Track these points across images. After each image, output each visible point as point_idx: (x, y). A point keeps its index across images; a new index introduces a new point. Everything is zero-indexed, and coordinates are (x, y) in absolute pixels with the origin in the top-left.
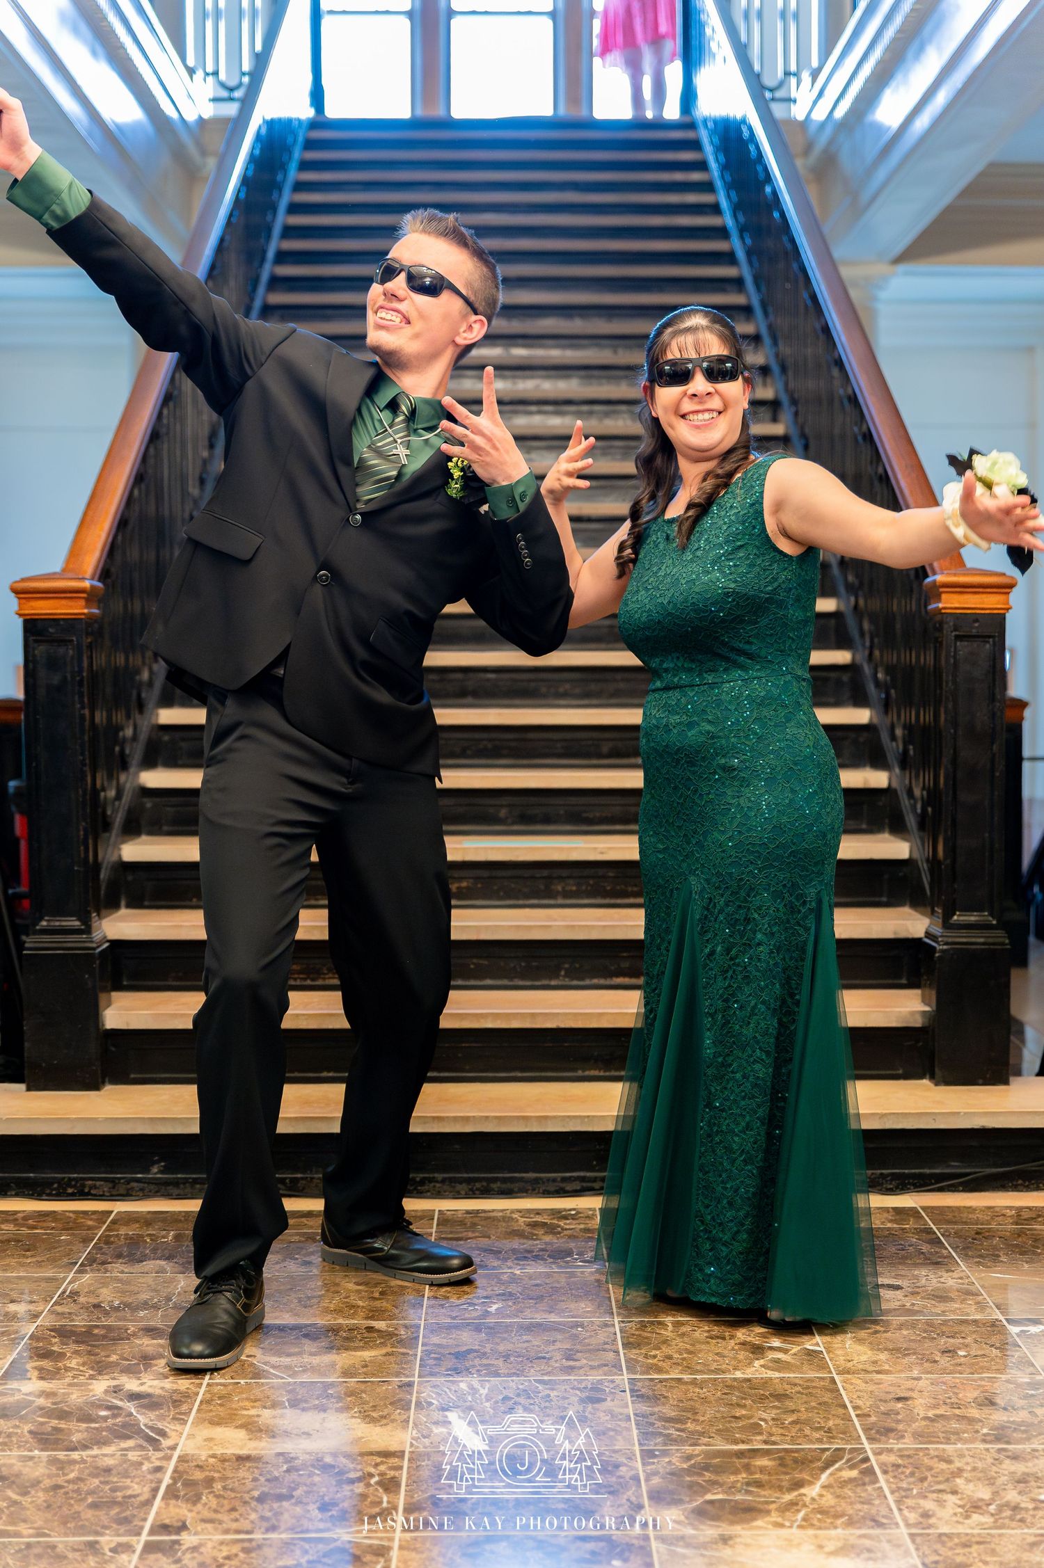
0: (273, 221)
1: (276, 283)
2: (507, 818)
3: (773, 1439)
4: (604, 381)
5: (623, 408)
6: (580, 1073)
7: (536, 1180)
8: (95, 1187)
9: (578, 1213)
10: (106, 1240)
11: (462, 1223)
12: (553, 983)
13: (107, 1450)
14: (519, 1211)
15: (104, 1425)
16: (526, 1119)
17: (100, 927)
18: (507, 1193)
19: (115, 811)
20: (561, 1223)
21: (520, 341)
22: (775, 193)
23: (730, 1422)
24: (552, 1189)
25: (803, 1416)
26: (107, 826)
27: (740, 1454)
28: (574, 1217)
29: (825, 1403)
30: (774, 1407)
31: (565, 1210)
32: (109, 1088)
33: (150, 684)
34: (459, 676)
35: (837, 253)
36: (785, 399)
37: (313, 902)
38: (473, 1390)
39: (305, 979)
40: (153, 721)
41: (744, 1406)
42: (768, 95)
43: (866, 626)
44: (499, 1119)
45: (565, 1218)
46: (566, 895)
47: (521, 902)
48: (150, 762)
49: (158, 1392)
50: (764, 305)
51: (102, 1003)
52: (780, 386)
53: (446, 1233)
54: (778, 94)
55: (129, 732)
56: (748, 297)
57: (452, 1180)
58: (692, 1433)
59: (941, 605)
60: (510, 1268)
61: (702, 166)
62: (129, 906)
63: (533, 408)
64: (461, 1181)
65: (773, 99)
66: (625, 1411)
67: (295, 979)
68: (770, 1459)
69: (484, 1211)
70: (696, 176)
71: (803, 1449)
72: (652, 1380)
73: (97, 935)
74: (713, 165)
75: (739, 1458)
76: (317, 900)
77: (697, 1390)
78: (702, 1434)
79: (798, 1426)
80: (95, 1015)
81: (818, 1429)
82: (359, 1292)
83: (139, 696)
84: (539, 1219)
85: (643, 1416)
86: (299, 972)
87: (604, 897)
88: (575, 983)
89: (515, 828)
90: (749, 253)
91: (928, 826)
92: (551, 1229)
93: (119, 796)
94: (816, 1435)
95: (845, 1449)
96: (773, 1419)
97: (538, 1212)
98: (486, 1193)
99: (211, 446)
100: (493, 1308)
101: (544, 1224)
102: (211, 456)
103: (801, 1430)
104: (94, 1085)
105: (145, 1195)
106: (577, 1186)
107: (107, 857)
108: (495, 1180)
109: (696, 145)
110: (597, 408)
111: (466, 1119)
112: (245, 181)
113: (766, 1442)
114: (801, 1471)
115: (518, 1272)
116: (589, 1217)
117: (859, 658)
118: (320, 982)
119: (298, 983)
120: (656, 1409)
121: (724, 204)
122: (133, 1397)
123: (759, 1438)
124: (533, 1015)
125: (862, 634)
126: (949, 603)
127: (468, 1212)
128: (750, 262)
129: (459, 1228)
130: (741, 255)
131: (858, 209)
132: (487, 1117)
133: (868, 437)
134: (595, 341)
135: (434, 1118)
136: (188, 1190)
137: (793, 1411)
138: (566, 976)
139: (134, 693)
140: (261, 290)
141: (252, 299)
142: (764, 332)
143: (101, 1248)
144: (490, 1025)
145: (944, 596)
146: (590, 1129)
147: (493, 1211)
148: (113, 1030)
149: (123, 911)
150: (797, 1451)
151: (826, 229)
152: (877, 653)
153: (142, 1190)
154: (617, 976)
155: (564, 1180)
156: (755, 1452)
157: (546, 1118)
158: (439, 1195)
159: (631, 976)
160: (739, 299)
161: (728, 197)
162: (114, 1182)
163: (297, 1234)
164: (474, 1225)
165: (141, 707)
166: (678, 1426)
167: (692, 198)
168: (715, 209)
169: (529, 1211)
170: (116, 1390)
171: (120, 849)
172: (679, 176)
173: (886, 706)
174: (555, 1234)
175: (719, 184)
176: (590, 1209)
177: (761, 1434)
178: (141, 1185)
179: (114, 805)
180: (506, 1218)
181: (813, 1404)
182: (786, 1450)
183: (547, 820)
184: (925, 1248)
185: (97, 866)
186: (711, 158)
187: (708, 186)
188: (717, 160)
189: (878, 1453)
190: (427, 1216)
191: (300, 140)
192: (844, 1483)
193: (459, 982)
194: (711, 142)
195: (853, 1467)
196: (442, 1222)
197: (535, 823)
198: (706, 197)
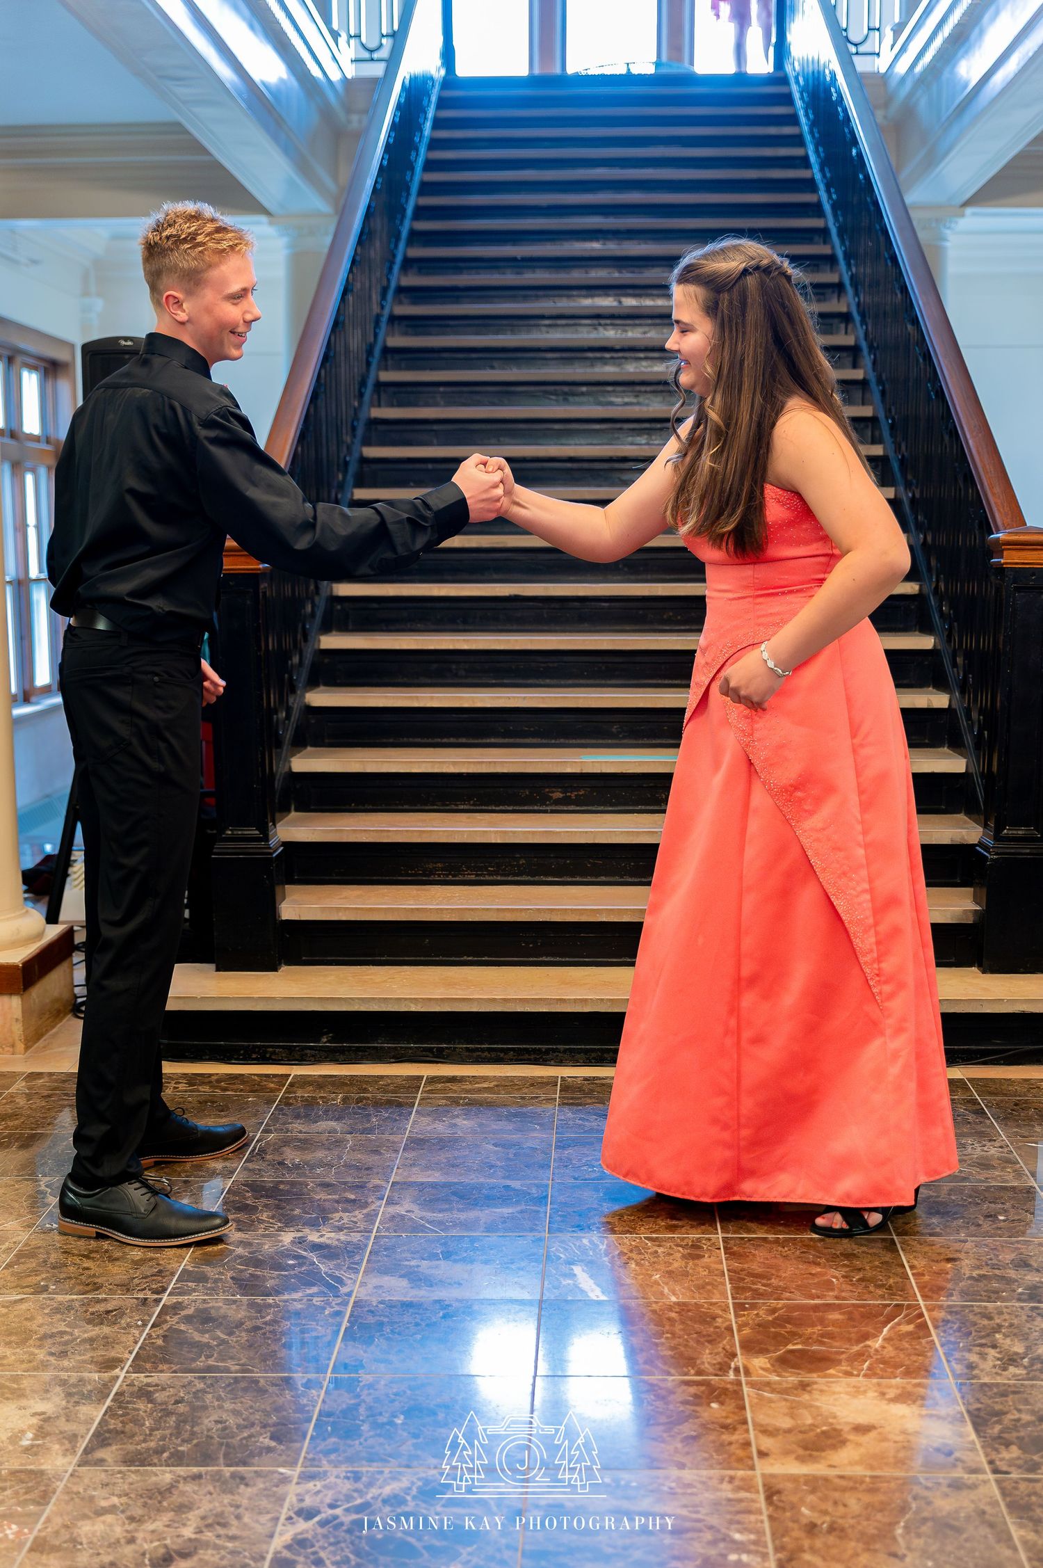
0: (411, 179)
1: (416, 237)
2: (618, 732)
3: (843, 1294)
8: (275, 1053)
10: (286, 1102)
11: (581, 1090)
13: (296, 1295)
15: (292, 1272)
17: (276, 834)
19: (285, 730)
21: (630, 291)
22: (860, 155)
23: (806, 1278)
25: (869, 1274)
26: (279, 744)
27: (816, 1308)
29: (887, 1262)
30: (845, 1266)
32: (284, 969)
33: (313, 615)
34: (576, 604)
35: (909, 199)
36: (864, 345)
37: (454, 807)
38: (594, 1246)
39: (447, 875)
40: (316, 647)
41: (819, 1264)
42: (853, 50)
43: (933, 563)
47: (631, 808)
48: (314, 682)
49: (335, 1243)
50: (848, 256)
51: (278, 898)
52: (861, 333)
53: (568, 1098)
54: (862, 49)
55: (296, 660)
56: (833, 248)
57: (572, 1051)
58: (777, 1288)
59: (1002, 561)
61: (793, 120)
62: (297, 810)
63: (642, 355)
64: (579, 1051)
65: (857, 54)
66: (719, 1267)
67: (439, 875)
68: (841, 1314)
70: (788, 130)
71: (869, 1305)
72: (742, 1239)
73: (273, 842)
74: (803, 120)
75: (815, 1312)
76: (457, 805)
77: (780, 1249)
78: (785, 1289)
79: (864, 1284)
80: (273, 908)
81: (883, 1286)
82: (495, 1152)
83: (304, 627)
85: (735, 1272)
86: (442, 869)
89: (625, 741)
90: (835, 207)
91: (984, 747)
93: (288, 717)
94: (880, 1292)
95: (903, 1305)
96: (843, 1277)
98: (600, 1061)
99: (361, 395)
102: (361, 404)
103: (866, 1287)
104: (274, 968)
105: (316, 1060)
107: (279, 769)
108: (608, 1051)
109: (788, 99)
112: (388, 148)
113: (837, 1298)
114: (867, 1325)
117: (926, 590)
118: (460, 878)
119: (442, 878)
120: (746, 1266)
121: (813, 158)
122: (315, 1247)
123: (831, 1294)
125: (929, 569)
126: (1011, 558)
127: (586, 1079)
128: (835, 216)
129: (578, 1095)
130: (827, 208)
131: (932, 160)
133: (940, 393)
136: (353, 1056)
137: (860, 1270)
139: (300, 626)
140: (402, 245)
141: (394, 256)
142: (847, 281)
143: (282, 1109)
145: (1005, 553)
149: (293, 814)
150: (863, 1306)
151: (902, 177)
152: (942, 586)
153: (313, 1056)
156: (829, 1307)
158: (560, 1063)
160: (825, 250)
161: (817, 151)
162: (291, 1049)
163: (443, 1098)
164: (591, 1091)
165: (306, 637)
166: (764, 1281)
167: (783, 152)
168: (804, 162)
170: (301, 1241)
171: (290, 762)
172: (773, 130)
173: (949, 638)
175: (808, 137)
177: (833, 1290)
178: (313, 1052)
179: (284, 723)
181: (877, 1263)
182: (853, 1305)
183: (653, 735)
184: (971, 1118)
185: (272, 775)
186: (801, 113)
187: (798, 140)
188: (807, 115)
189: (930, 1310)
190: (551, 1082)
191: (434, 99)
192: (902, 1337)
193: (578, 879)
194: (802, 98)
195: (909, 1323)
196: (565, 1088)
197: (643, 737)
198: (797, 152)
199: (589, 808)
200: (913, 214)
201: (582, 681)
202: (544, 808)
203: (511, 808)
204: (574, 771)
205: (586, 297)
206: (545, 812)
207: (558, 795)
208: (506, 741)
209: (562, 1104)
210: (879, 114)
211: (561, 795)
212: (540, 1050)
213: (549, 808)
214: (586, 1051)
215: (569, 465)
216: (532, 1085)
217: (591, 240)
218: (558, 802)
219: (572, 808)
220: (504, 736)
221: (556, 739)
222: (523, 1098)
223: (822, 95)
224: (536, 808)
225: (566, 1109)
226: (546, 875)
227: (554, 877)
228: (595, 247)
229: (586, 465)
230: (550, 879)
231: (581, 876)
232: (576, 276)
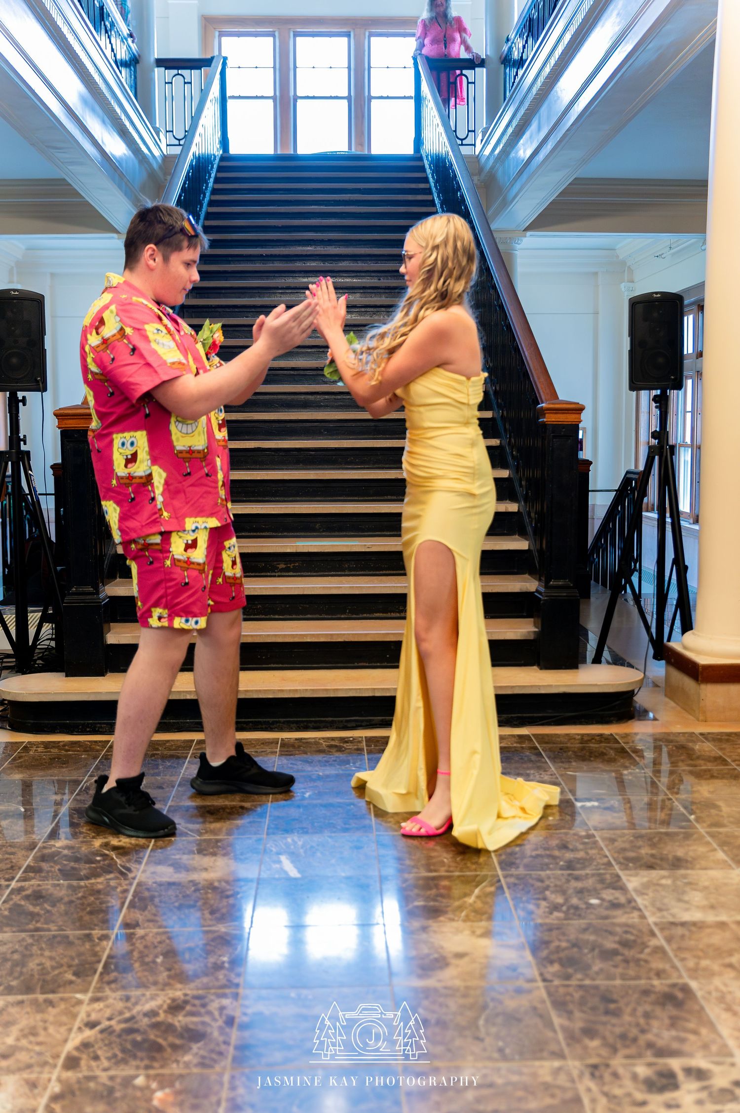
2: (320, 528)
3: (451, 869)
4: (373, 295)
5: (383, 309)
6: (356, 664)
7: (332, 722)
8: (101, 727)
9: (354, 739)
11: (293, 746)
12: (342, 616)
13: (100, 880)
14: (323, 738)
15: (98, 865)
16: (327, 690)
17: (104, 590)
18: (317, 728)
20: (345, 745)
22: (462, 196)
24: (341, 726)
25: (467, 855)
27: (433, 878)
28: (351, 742)
30: (452, 851)
31: (347, 738)
32: (109, 675)
35: (493, 227)
38: (294, 842)
41: (436, 850)
42: (459, 142)
43: (508, 427)
44: (313, 690)
45: (347, 742)
46: (350, 569)
47: (326, 574)
49: (128, 845)
51: (105, 630)
53: (285, 750)
54: (465, 142)
57: (289, 722)
58: (409, 866)
59: (545, 420)
60: (317, 771)
61: (426, 180)
62: (121, 577)
64: (293, 722)
65: (462, 145)
66: (373, 853)
68: (449, 881)
69: (305, 739)
70: (422, 186)
71: (467, 875)
72: (388, 835)
73: (102, 595)
74: (431, 180)
75: (432, 881)
78: (414, 867)
79: (464, 862)
80: (102, 637)
81: (476, 863)
84: (333, 743)
85: (383, 856)
87: (370, 571)
88: (354, 616)
89: (324, 534)
91: (538, 534)
92: (340, 749)
94: (474, 867)
95: (488, 875)
96: (451, 858)
97: (333, 739)
98: (306, 728)
100: (307, 795)
101: (336, 746)
103: (465, 864)
104: (102, 674)
106: (353, 724)
107: (109, 552)
108: (311, 722)
109: (422, 169)
110: (368, 309)
111: (296, 691)
113: (447, 871)
114: (465, 887)
115: (321, 774)
116: (360, 742)
117: (503, 443)
120: (390, 852)
121: (437, 201)
122: (115, 848)
123: (443, 869)
124: (331, 635)
126: (549, 419)
127: (296, 739)
129: (291, 749)
131: (505, 204)
132: (307, 690)
133: (509, 327)
134: (369, 274)
135: (279, 690)
137: (462, 853)
138: (349, 613)
143: (103, 762)
144: (309, 640)
145: (547, 415)
146: (360, 695)
147: (310, 738)
148: (111, 645)
149: (118, 580)
150: (463, 876)
151: (490, 214)
152: (513, 440)
154: (376, 613)
155: (347, 721)
156: (441, 877)
157: (337, 690)
158: (281, 730)
159: (383, 613)
161: (439, 196)
164: (299, 747)
166: (401, 862)
167: (420, 197)
168: (432, 203)
169: (328, 738)
170: (106, 845)
172: (413, 186)
173: (517, 470)
174: (340, 751)
175: (434, 190)
176: (360, 737)
177: (444, 866)
180: (316, 742)
182: (457, 875)
183: (340, 529)
184: (533, 758)
186: (430, 176)
187: (429, 191)
188: (433, 177)
189: (505, 877)
190: (275, 742)
191: (215, 166)
192: (487, 895)
193: (294, 617)
194: (430, 168)
195: (492, 885)
196: (283, 745)
197: (334, 531)
198: (427, 197)
199: (302, 574)
200: (495, 235)
201: (298, 498)
202: (274, 574)
203: (253, 574)
204: (292, 551)
205: (304, 277)
206: (274, 576)
207: (282, 566)
208: (252, 534)
209: (281, 755)
210: (476, 178)
211: (284, 566)
212: (268, 722)
213: (277, 574)
214: (297, 722)
215: (292, 372)
216: (263, 744)
217: (308, 245)
218: (282, 570)
219: (291, 574)
220: (249, 531)
221: (282, 532)
222: (256, 752)
223: (441, 164)
224: (269, 574)
225: (283, 758)
226: (274, 614)
227: (279, 615)
228: (310, 249)
229: (302, 372)
230: (277, 617)
231: (296, 615)
232: (298, 265)
